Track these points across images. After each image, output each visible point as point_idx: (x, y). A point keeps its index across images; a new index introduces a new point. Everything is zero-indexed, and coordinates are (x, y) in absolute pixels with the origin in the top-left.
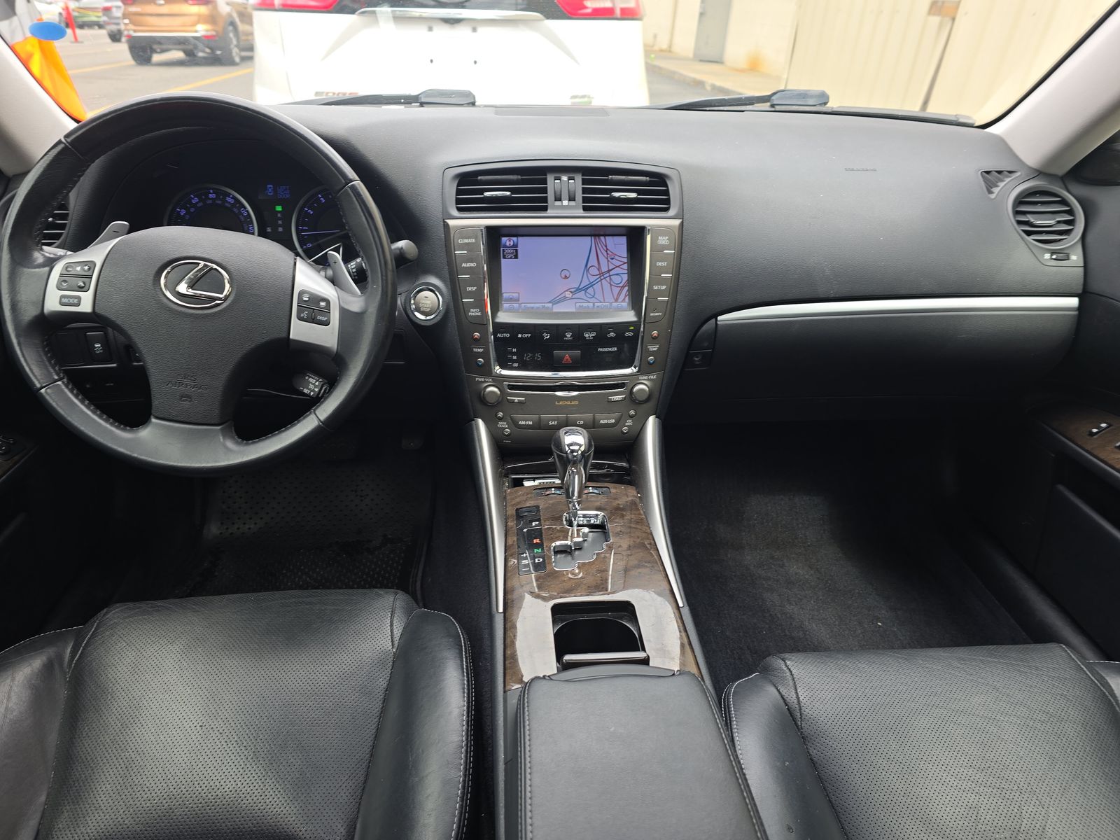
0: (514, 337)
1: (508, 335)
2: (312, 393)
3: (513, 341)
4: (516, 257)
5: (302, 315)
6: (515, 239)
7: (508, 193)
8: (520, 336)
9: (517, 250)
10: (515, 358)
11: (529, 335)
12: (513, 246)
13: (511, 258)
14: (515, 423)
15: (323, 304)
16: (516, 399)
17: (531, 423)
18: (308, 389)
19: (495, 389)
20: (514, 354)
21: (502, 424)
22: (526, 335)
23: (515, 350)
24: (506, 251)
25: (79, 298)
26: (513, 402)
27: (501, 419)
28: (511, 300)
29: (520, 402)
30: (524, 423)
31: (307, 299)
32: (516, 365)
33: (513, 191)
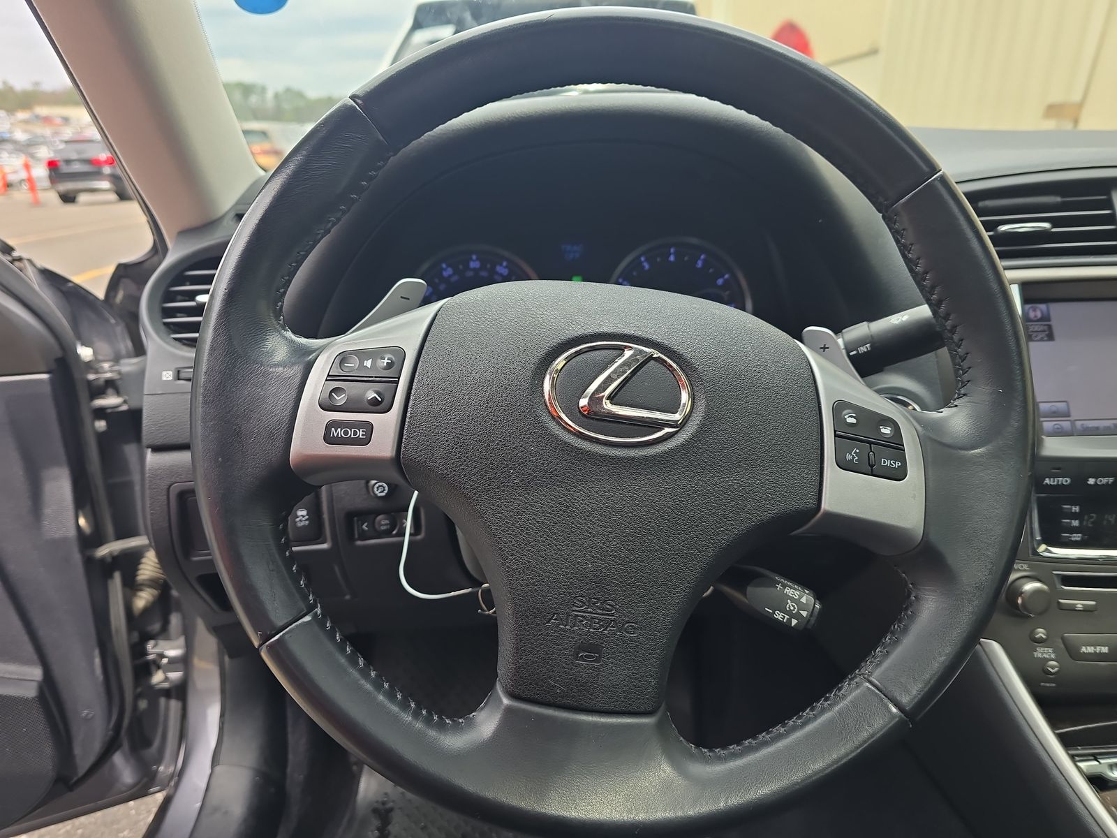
0: (1079, 481)
1: (1066, 481)
2: (794, 622)
3: (1078, 491)
4: (1050, 337)
5: (848, 457)
6: (1043, 307)
7: (1046, 225)
8: (1091, 481)
9: (1050, 327)
10: (1075, 523)
11: (1111, 480)
12: (1041, 320)
13: (1042, 340)
14: (1072, 651)
15: (886, 431)
16: (1079, 604)
17: (1105, 650)
18: (783, 611)
19: (1037, 585)
20: (1074, 516)
21: (1042, 652)
22: (1104, 481)
23: (1076, 509)
24: (1031, 329)
25: (369, 427)
26: (1072, 609)
27: (1040, 641)
28: (1054, 414)
29: (1086, 610)
30: (1090, 650)
31: (853, 421)
32: (1077, 537)
33: (1056, 222)
